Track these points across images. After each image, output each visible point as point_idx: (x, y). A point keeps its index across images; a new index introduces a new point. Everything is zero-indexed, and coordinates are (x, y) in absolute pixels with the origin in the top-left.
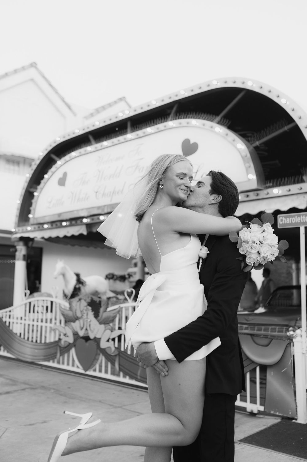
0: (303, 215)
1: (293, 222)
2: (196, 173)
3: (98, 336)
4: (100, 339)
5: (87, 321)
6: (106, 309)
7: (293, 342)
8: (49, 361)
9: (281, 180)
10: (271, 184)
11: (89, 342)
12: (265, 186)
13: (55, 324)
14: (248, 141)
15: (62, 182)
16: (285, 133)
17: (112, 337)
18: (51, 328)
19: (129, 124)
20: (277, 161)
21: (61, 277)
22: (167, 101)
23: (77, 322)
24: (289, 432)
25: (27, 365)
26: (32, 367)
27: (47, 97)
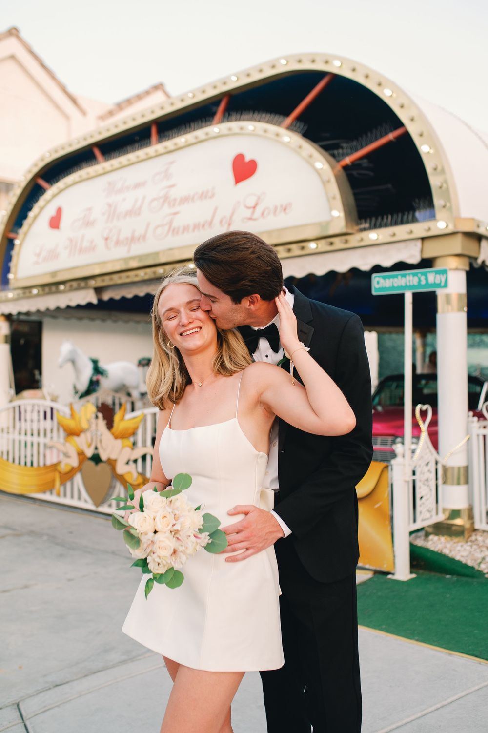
0: (409, 274)
1: (396, 285)
2: (254, 208)
3: (113, 457)
4: (115, 461)
5: (96, 434)
6: (124, 416)
7: (392, 465)
8: (44, 492)
9: (382, 219)
10: (367, 225)
11: (101, 465)
12: (357, 228)
13: (52, 438)
14: (333, 156)
15: (55, 223)
16: (390, 143)
17: (133, 458)
18: (45, 445)
19: (154, 130)
21: (69, 365)
22: (211, 93)
23: (83, 436)
24: (379, 594)
25: (13, 499)
26: (21, 501)
27: (38, 85)
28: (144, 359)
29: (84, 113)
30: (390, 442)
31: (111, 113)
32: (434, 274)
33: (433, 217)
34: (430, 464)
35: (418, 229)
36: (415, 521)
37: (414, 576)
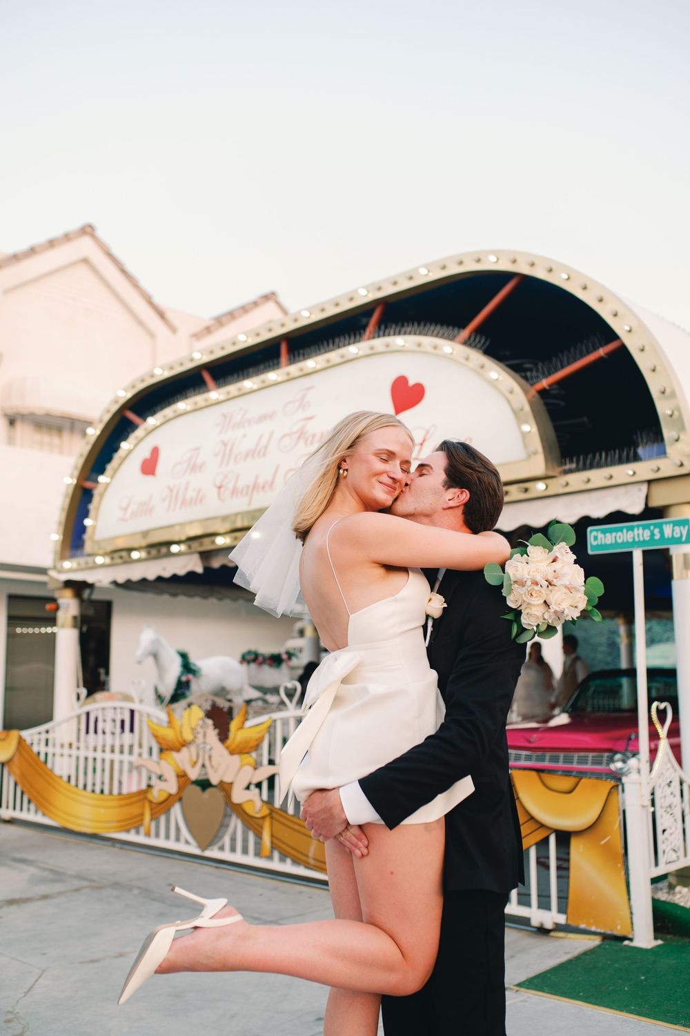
0: (638, 526)
1: (620, 541)
2: (422, 444)
3: (227, 779)
4: (231, 784)
5: (204, 748)
6: (243, 723)
7: (623, 785)
8: (128, 831)
9: (594, 457)
10: (574, 466)
11: (210, 790)
12: (560, 469)
13: (140, 755)
14: (526, 378)
15: (149, 467)
16: (601, 359)
17: (255, 781)
18: (131, 763)
19: (284, 348)
20: (585, 419)
21: (151, 660)
23: (184, 750)
24: (617, 965)
25: (83, 841)
26: (95, 844)
27: (116, 295)
28: (249, 653)
29: (173, 329)
30: (605, 759)
31: (208, 330)
32: (671, 525)
33: (663, 453)
34: (672, 784)
35: (644, 469)
36: (657, 864)
37: (660, 942)
